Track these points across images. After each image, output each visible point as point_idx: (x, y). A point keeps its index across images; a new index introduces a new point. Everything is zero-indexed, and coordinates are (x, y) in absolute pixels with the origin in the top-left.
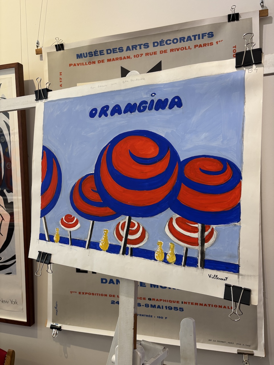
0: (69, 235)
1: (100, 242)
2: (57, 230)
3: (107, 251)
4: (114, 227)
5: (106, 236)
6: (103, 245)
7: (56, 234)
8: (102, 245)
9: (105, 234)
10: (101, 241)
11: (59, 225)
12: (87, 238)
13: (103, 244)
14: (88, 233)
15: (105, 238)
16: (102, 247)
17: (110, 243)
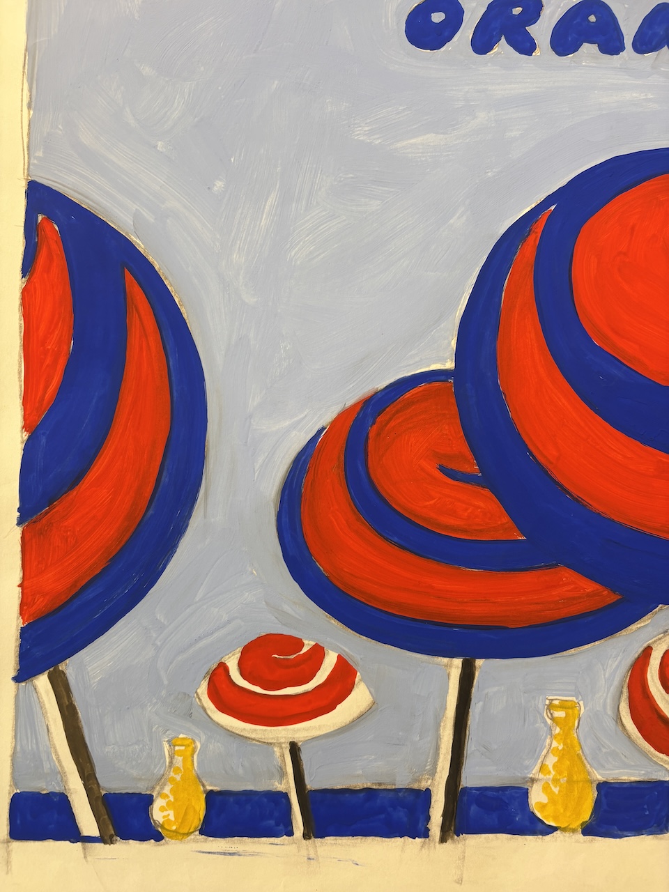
0: (283, 774)
1: (533, 780)
2: (180, 753)
3: (588, 830)
4: (616, 682)
5: (565, 737)
6: (553, 800)
7: (172, 780)
8: (544, 799)
9: (558, 730)
10: (534, 772)
11: (190, 713)
12: (433, 772)
13: (556, 790)
14: (438, 739)
15: (562, 756)
16: (550, 810)
17: (599, 777)
